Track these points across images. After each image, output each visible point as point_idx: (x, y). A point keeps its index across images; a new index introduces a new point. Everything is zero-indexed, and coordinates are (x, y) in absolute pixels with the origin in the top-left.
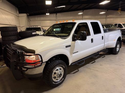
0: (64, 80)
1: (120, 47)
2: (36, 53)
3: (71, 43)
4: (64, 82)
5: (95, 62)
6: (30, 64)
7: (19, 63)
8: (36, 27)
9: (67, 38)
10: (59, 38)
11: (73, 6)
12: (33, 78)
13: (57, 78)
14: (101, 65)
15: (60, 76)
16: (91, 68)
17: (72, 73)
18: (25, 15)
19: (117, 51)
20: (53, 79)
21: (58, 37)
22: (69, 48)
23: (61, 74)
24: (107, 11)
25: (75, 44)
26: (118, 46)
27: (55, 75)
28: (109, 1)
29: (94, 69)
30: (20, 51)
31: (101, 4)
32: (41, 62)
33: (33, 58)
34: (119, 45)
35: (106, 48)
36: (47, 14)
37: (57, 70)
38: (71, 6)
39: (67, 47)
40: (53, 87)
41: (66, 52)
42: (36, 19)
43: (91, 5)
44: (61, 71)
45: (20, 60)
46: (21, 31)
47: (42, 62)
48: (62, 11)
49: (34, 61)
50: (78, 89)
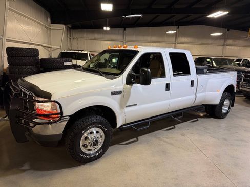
0: (103, 153)
1: (232, 105)
2: (53, 99)
3: (122, 87)
4: (104, 157)
5: (175, 128)
6: (40, 116)
7: (25, 113)
8: (80, 52)
9: (117, 77)
10: (102, 76)
11: (158, 16)
12: (47, 142)
13: (89, 148)
14: (182, 135)
15: (95, 145)
16: (162, 138)
17: (124, 143)
18: (62, 27)
19: (224, 112)
20: (82, 148)
21: (102, 74)
22: (118, 96)
23: (97, 141)
24: (228, 30)
25: (130, 90)
26: (227, 102)
27: (85, 141)
28: (226, 13)
29: (167, 140)
30: (28, 93)
31: (210, 16)
32: (60, 116)
33: (47, 107)
34: (230, 102)
35: (203, 105)
36: (105, 28)
37: (92, 133)
38: (155, 16)
39: (113, 93)
40: (80, 162)
41: (112, 103)
42: (85, 35)
43: (193, 16)
44: (98, 135)
45: (26, 109)
46: (51, 56)
47: (62, 116)
48: (136, 24)
49: (48, 112)
50: (125, 170)
